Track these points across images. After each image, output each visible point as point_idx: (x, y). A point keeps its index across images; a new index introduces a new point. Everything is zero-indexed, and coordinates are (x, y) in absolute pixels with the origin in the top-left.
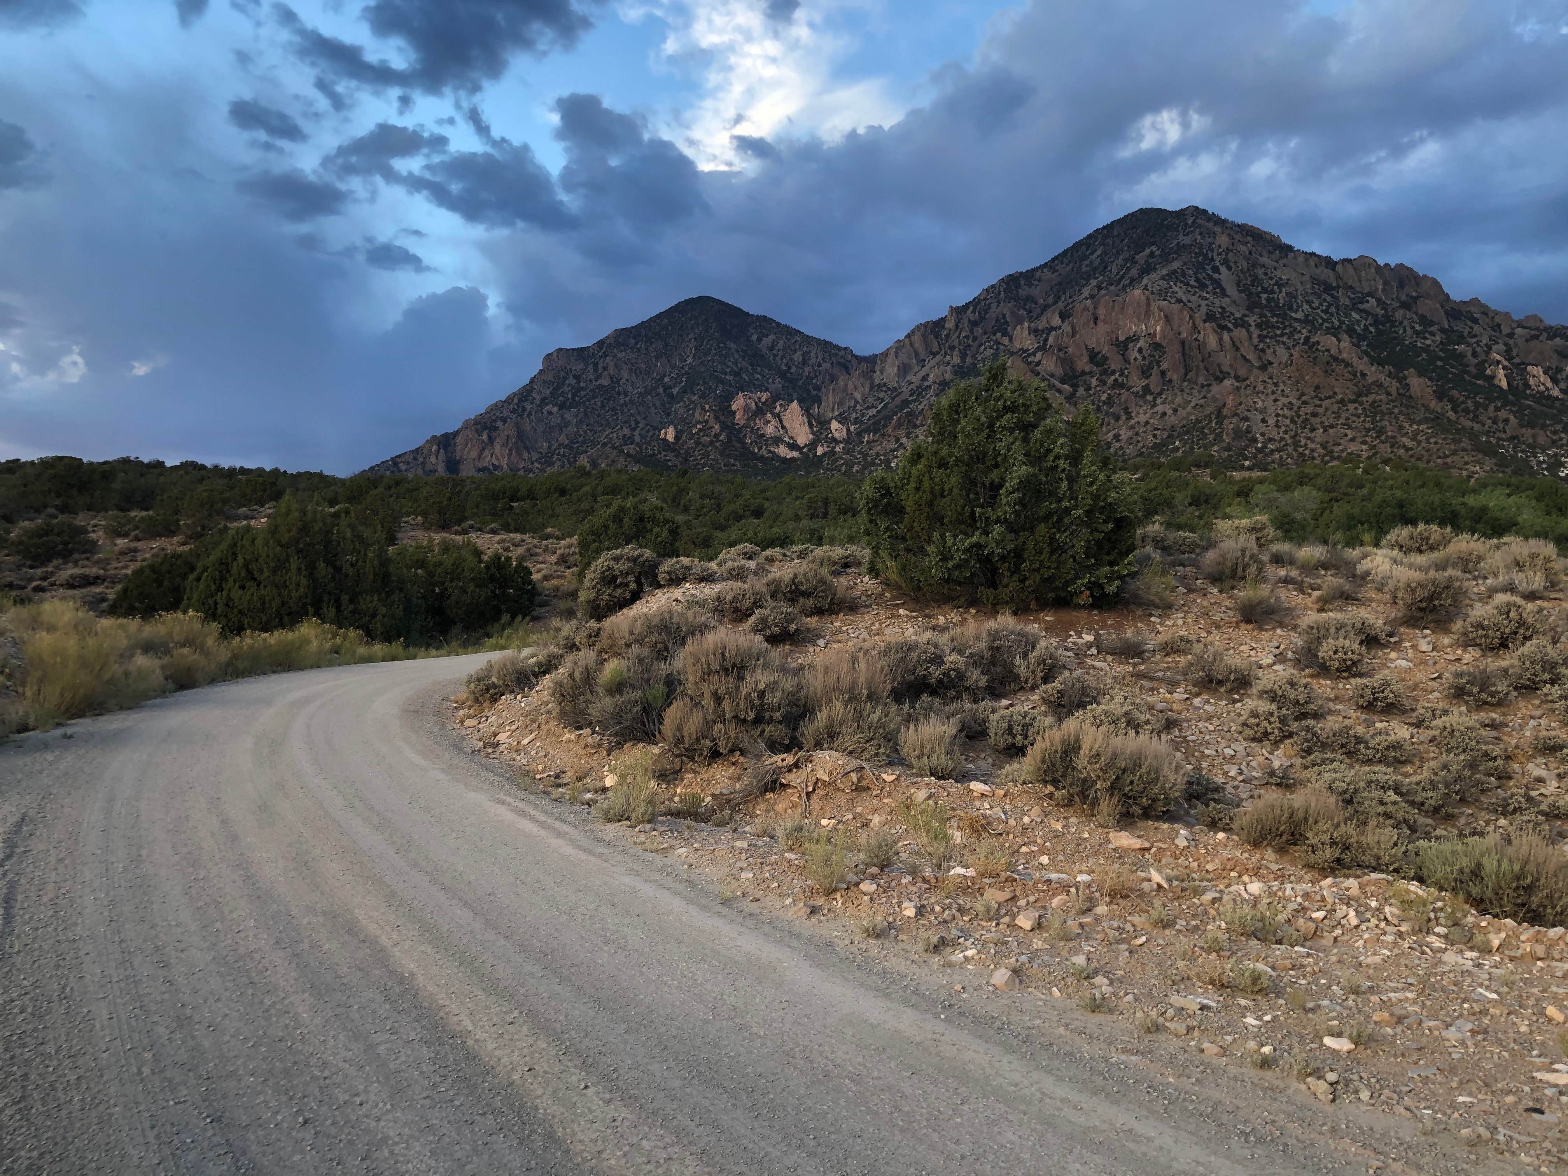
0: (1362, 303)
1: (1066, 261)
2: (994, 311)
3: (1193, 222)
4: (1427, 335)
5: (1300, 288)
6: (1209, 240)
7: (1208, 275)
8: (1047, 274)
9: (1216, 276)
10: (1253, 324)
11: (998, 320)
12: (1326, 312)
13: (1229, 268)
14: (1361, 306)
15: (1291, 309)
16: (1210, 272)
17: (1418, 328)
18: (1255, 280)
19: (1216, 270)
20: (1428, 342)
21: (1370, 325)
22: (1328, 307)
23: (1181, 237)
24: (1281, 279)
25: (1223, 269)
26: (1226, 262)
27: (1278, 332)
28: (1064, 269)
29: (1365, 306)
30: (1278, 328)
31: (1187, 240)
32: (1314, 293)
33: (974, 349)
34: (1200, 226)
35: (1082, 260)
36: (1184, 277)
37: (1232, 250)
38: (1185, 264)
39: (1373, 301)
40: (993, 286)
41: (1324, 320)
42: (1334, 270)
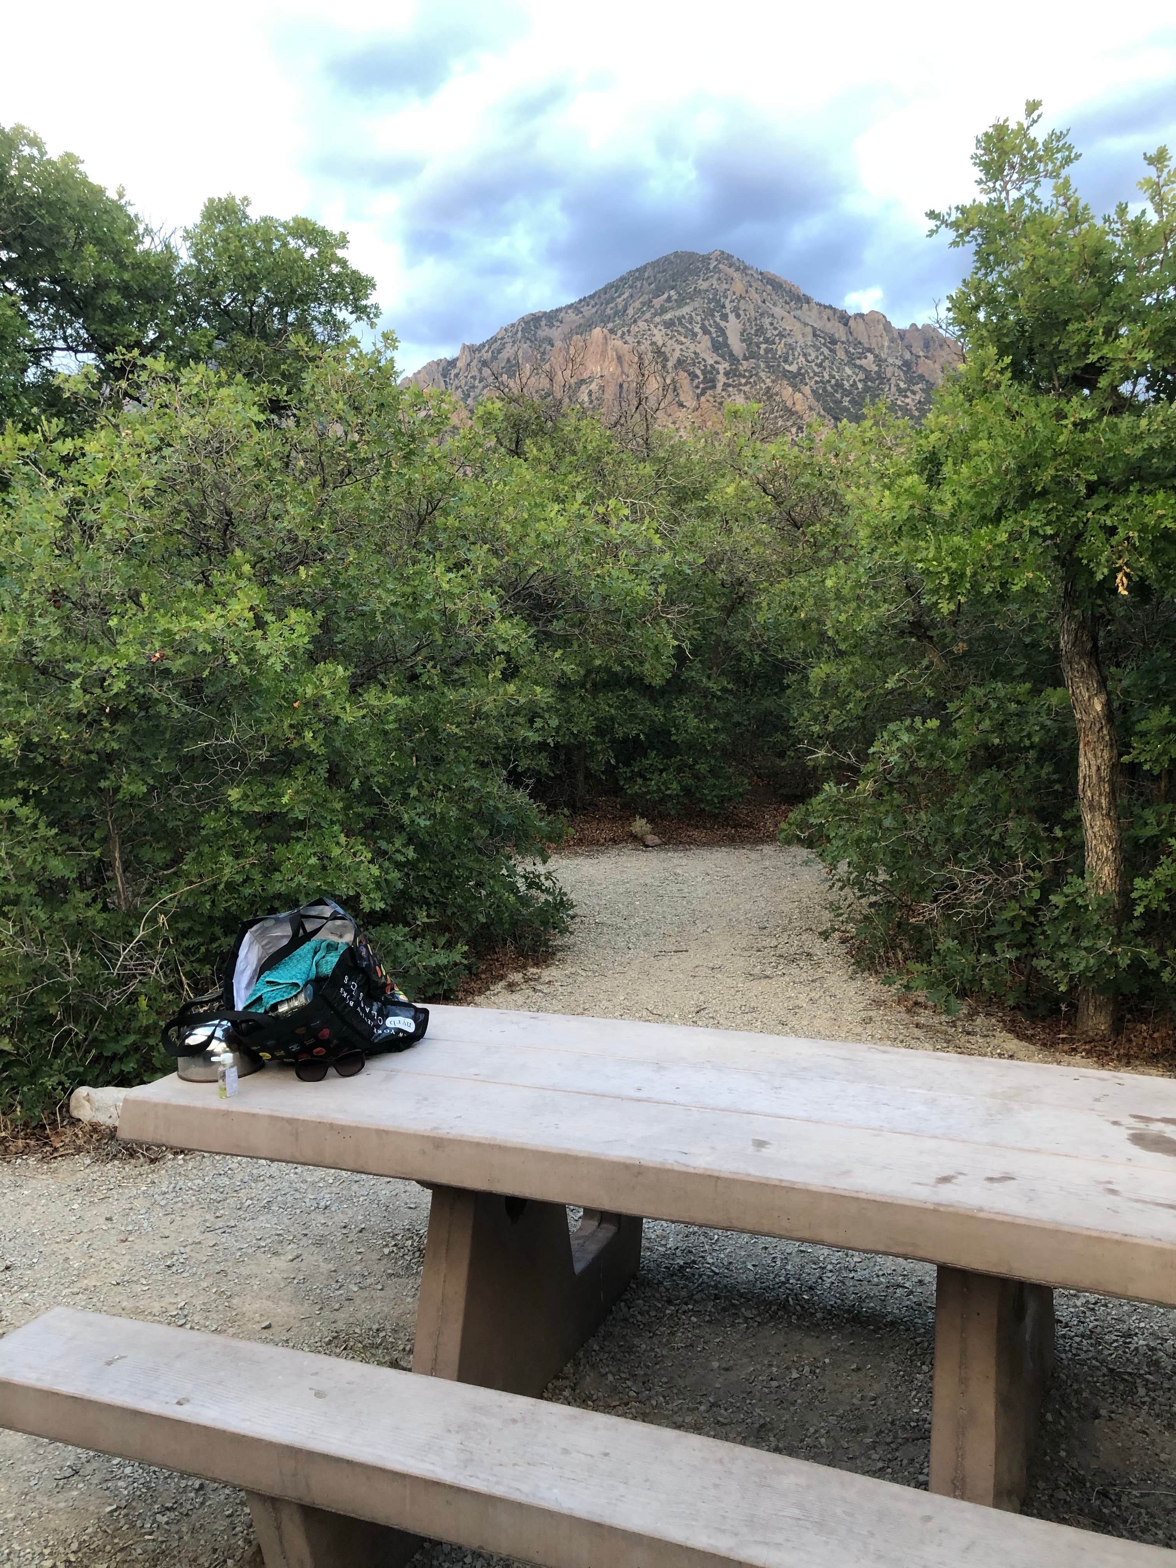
0: (859, 358)
1: (592, 303)
2: (508, 352)
3: (715, 267)
4: (909, 393)
5: (801, 342)
6: (725, 286)
7: (715, 322)
8: (571, 316)
9: (723, 324)
10: (722, 371)
11: (508, 361)
12: (820, 365)
13: (738, 316)
14: (858, 362)
15: (786, 361)
16: (718, 319)
17: (902, 385)
18: (760, 330)
19: (725, 317)
20: (907, 400)
21: (860, 381)
22: (823, 361)
23: (700, 282)
24: (785, 329)
25: (732, 317)
26: (736, 311)
27: (743, 381)
28: (588, 311)
29: (863, 362)
30: (744, 376)
31: (704, 285)
32: (814, 346)
33: (478, 391)
34: (720, 271)
35: (608, 303)
36: (690, 323)
37: (744, 298)
38: (695, 309)
39: (870, 356)
40: (513, 325)
41: (815, 374)
42: (846, 324)
